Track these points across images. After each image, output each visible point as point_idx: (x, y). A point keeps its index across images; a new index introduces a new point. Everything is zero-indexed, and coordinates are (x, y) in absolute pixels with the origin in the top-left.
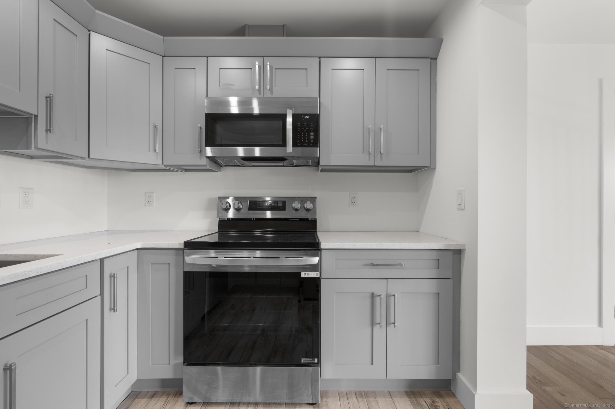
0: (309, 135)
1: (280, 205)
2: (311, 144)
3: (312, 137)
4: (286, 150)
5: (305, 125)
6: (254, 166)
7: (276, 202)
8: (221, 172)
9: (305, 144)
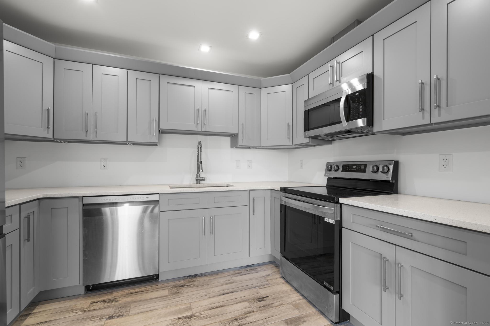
0: (359, 109)
1: (362, 168)
2: (361, 116)
3: (361, 110)
4: (342, 125)
5: (356, 101)
6: (347, 138)
7: (360, 166)
8: (332, 144)
9: (356, 117)
